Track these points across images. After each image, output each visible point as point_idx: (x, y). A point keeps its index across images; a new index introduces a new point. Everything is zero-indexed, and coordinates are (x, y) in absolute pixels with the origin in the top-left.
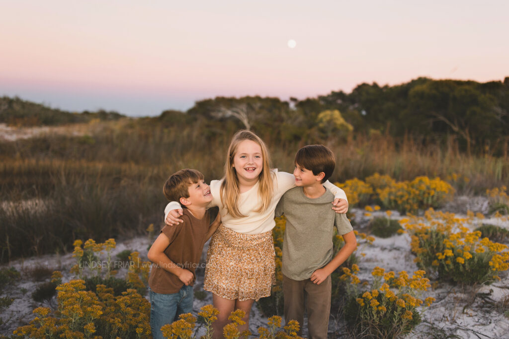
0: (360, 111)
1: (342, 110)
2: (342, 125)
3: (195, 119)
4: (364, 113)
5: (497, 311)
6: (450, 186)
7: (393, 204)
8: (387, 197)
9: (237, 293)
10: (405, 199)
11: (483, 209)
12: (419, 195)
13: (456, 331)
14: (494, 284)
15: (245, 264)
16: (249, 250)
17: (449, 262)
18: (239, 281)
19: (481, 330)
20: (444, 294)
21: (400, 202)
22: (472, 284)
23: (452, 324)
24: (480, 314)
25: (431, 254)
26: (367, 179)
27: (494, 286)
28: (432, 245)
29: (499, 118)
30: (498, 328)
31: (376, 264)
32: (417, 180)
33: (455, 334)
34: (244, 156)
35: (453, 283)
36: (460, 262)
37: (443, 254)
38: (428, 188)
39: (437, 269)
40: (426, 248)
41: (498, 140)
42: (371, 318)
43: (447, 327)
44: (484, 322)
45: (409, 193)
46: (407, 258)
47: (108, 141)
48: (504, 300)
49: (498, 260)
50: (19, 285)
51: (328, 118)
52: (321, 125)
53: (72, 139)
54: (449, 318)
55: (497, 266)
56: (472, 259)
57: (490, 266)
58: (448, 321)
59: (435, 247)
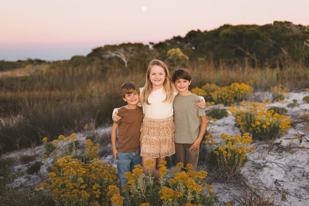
0: (191, 47)
1: (181, 47)
2: (182, 57)
3: (93, 60)
4: (193, 48)
5: (286, 151)
6: (250, 87)
7: (220, 100)
8: (216, 96)
9: (160, 154)
10: (226, 97)
11: (270, 98)
12: (234, 94)
13: (266, 164)
14: (282, 137)
15: (162, 136)
16: (163, 128)
17: (258, 128)
18: (160, 147)
19: (279, 162)
20: (256, 146)
21: (224, 99)
22: (271, 139)
23: (263, 160)
24: (277, 154)
25: (247, 125)
26: (203, 87)
27: (282, 139)
28: (248, 120)
29: (271, 45)
30: (287, 160)
31: (217, 134)
32: (233, 85)
33: (266, 165)
34: (154, 74)
35: (260, 139)
36: (264, 127)
37: (255, 124)
38: (239, 89)
39: (252, 133)
40: (245, 122)
41: (273, 58)
42: (223, 161)
43: (261, 162)
44: (280, 157)
45: (229, 93)
46: (233, 129)
47: (40, 78)
48: (288, 145)
49: (284, 124)
50: (14, 167)
51: (174, 53)
52: (170, 58)
53: (17, 79)
54: (262, 158)
55: (284, 127)
56: (270, 125)
57: (280, 128)
58: (261, 159)
59: (249, 121)
